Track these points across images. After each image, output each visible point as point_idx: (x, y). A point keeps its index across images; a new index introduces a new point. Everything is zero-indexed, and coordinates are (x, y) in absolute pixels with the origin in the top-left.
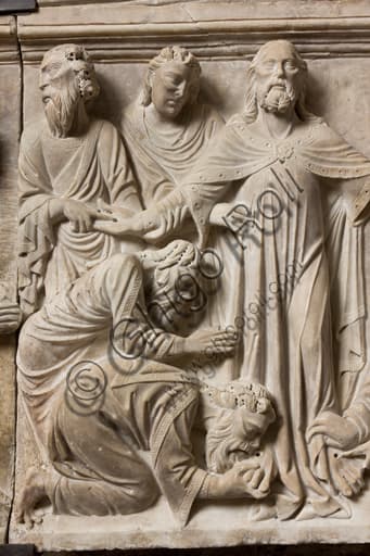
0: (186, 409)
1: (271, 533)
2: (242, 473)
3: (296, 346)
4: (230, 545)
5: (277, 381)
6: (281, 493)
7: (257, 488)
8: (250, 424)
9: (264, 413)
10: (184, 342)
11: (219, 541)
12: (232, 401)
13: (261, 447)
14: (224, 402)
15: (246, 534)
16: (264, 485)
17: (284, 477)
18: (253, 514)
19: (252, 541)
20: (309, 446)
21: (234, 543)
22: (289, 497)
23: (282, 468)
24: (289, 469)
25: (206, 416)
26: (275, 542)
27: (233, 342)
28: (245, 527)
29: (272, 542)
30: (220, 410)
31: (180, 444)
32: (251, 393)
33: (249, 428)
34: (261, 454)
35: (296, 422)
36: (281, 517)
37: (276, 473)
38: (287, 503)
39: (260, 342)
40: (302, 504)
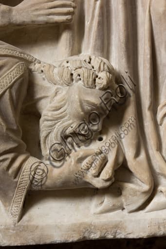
0: (11, 87)
1: (117, 226)
2: (81, 160)
3: (144, 11)
4: (70, 240)
5: (123, 53)
6: (129, 181)
7: (98, 176)
8: (88, 103)
9: (103, 89)
10: (10, 11)
11: (57, 237)
12: (67, 76)
13: (104, 131)
14: (57, 78)
15: (89, 227)
16: (107, 172)
17: (131, 164)
18: (97, 206)
19: (95, 236)
20: (162, 128)
21: (74, 238)
22: (138, 186)
23: (129, 153)
24: (137, 154)
25: (38, 96)
26: (121, 235)
27: (71, 9)
28: (87, 220)
29: (118, 236)
30: (54, 88)
31: (5, 128)
32: (89, 66)
33: (87, 108)
34: (104, 137)
35: (146, 101)
36: (128, 208)
37: (121, 159)
38: (135, 192)
39: (102, 7)
40: (152, 193)
